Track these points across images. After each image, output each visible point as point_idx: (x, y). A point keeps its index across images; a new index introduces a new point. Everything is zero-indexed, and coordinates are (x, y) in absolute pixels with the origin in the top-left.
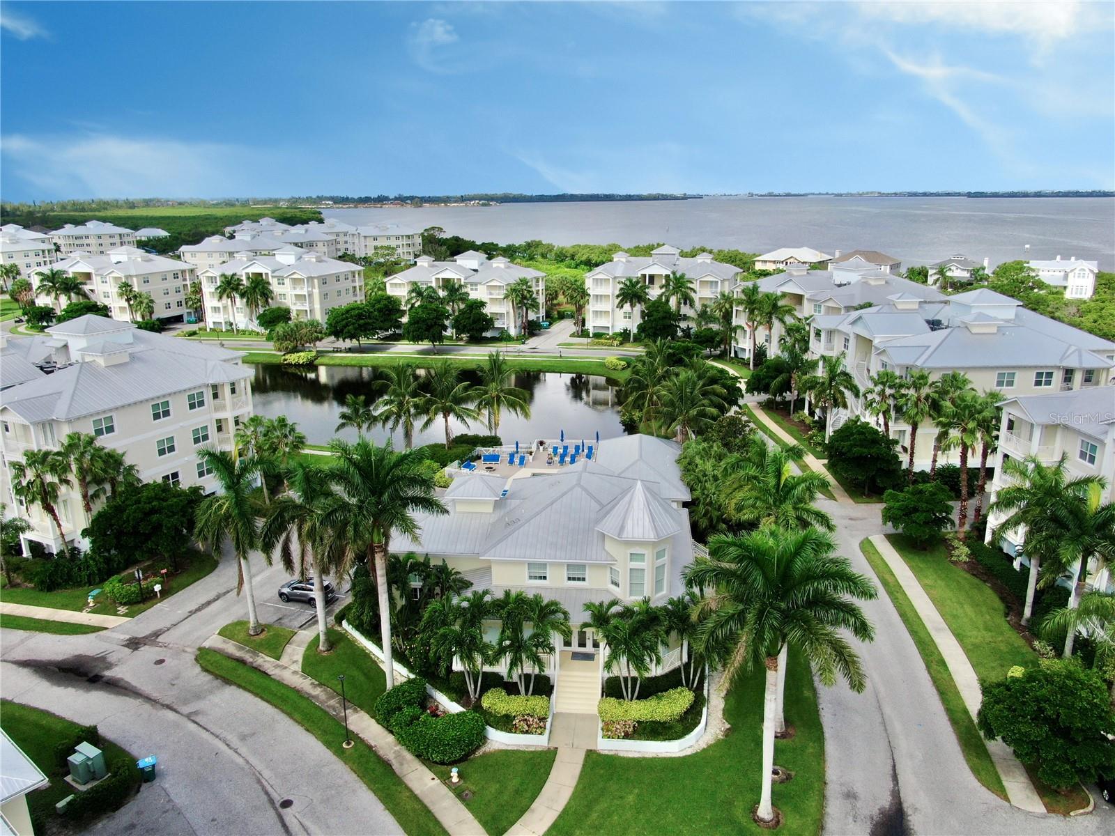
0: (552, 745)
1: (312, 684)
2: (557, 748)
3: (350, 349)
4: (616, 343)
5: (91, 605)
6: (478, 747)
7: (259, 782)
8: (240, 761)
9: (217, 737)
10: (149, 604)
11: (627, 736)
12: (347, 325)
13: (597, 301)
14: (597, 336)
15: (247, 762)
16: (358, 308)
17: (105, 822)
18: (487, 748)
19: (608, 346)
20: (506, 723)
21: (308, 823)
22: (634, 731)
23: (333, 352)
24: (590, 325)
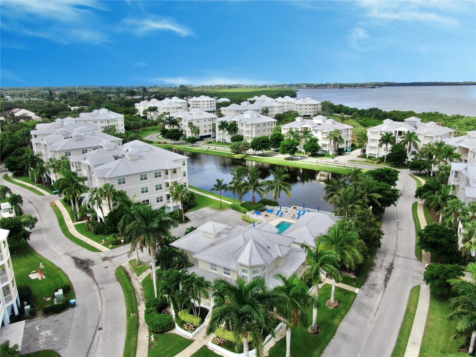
0: (194, 338)
1: (141, 288)
2: (195, 340)
3: (259, 154)
4: (376, 162)
5: (103, 242)
6: (169, 330)
7: (99, 318)
8: (100, 309)
9: (101, 298)
10: (118, 246)
11: (220, 345)
12: (257, 145)
13: (372, 142)
14: (370, 158)
15: (102, 310)
16: (263, 138)
17: (53, 317)
18: (172, 332)
19: (372, 163)
20: (182, 324)
21: (101, 338)
22: (223, 344)
23: (253, 155)
24: (367, 153)
